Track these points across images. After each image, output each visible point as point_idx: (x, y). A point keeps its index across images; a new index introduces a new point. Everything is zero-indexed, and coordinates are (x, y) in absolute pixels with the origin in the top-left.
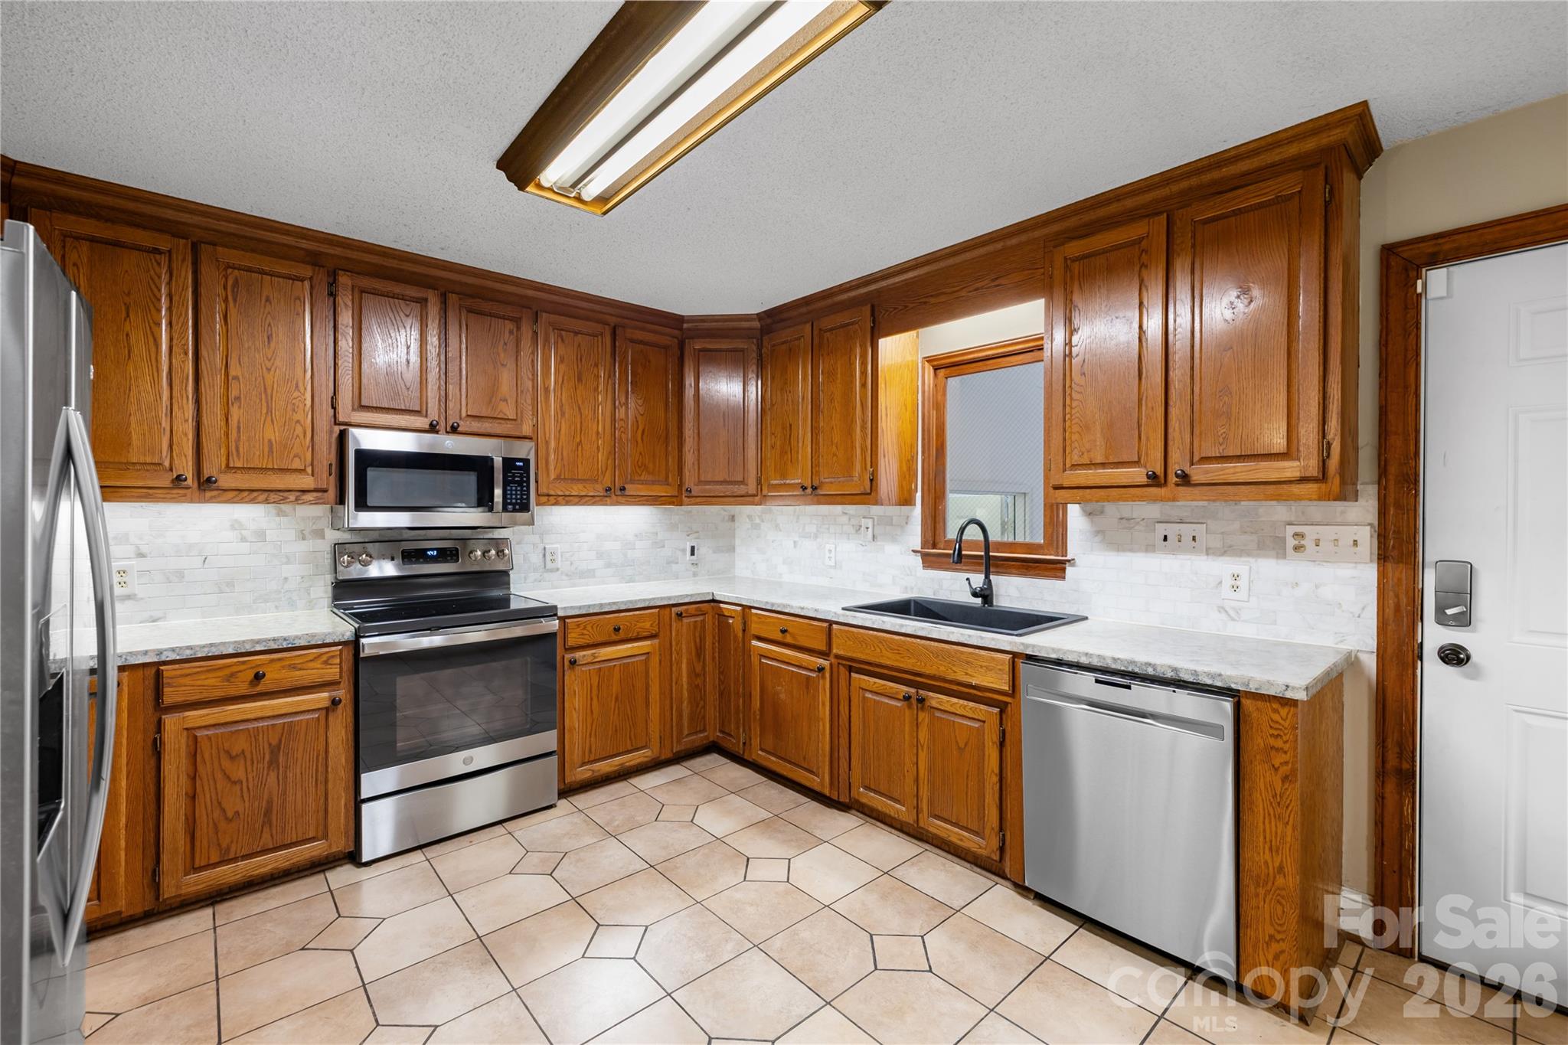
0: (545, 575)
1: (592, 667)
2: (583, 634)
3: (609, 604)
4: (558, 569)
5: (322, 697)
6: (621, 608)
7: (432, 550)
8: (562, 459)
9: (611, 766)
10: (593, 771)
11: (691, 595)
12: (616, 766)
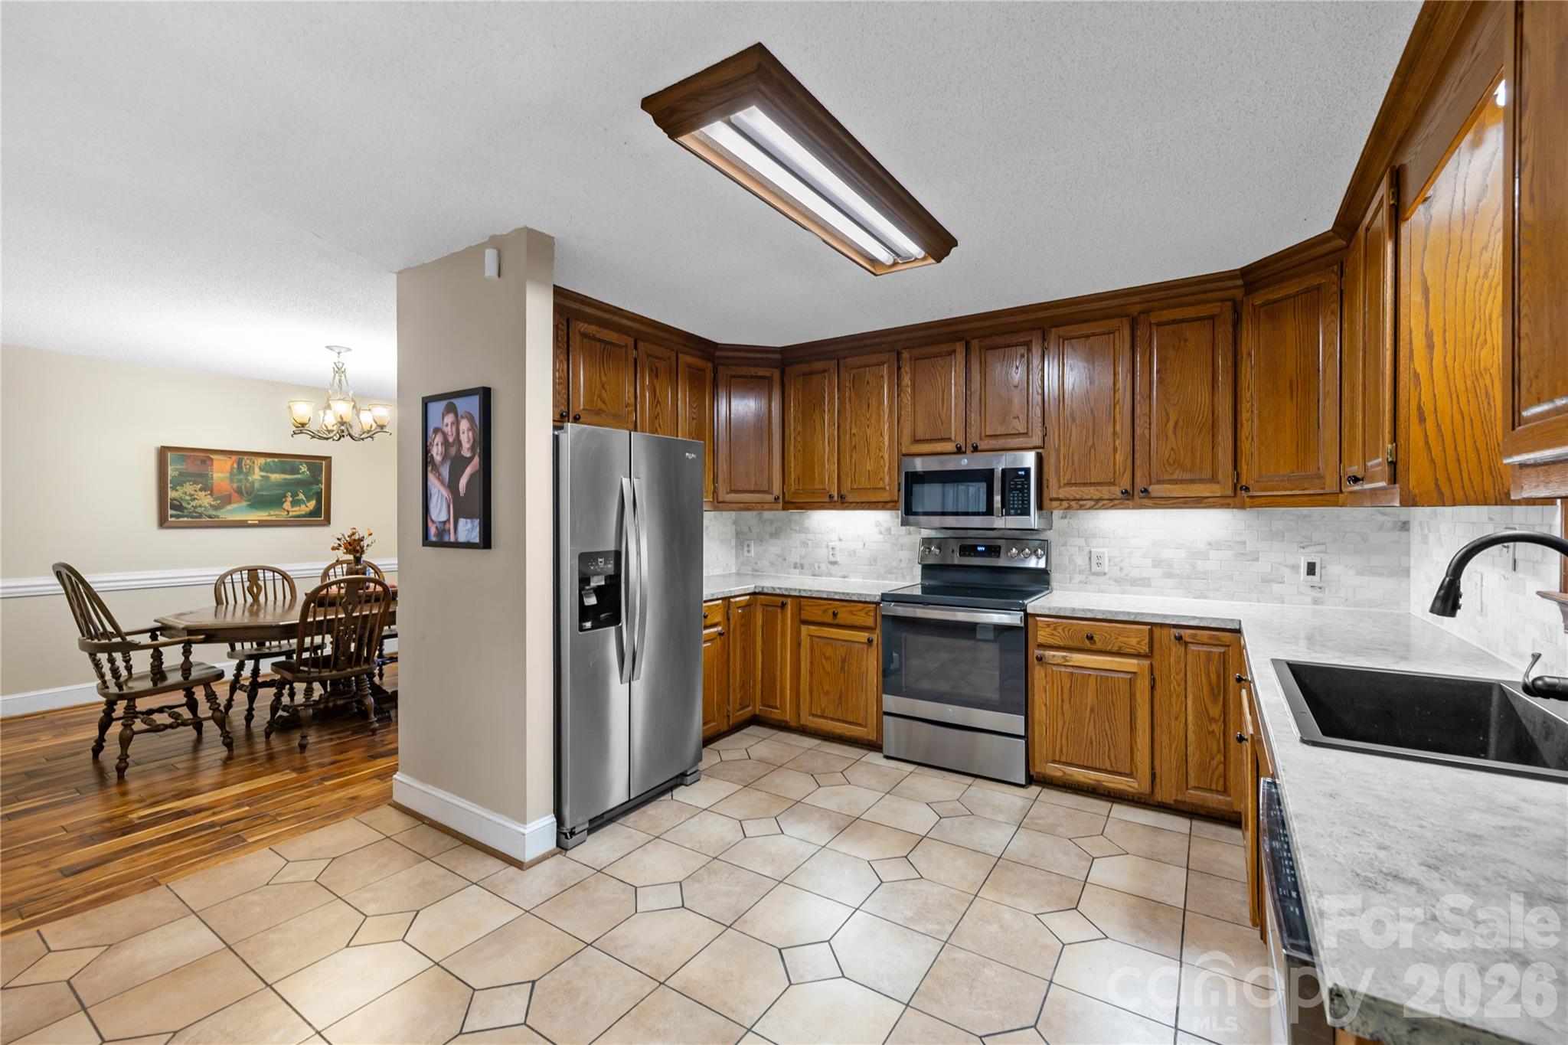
0: (1092, 578)
1: (1063, 669)
2: (1053, 634)
3: (1083, 610)
4: (1105, 574)
5: (863, 636)
6: (1098, 617)
7: (982, 546)
8: (1073, 464)
9: (1085, 777)
10: (1064, 773)
11: (1201, 619)
12: (1091, 779)
